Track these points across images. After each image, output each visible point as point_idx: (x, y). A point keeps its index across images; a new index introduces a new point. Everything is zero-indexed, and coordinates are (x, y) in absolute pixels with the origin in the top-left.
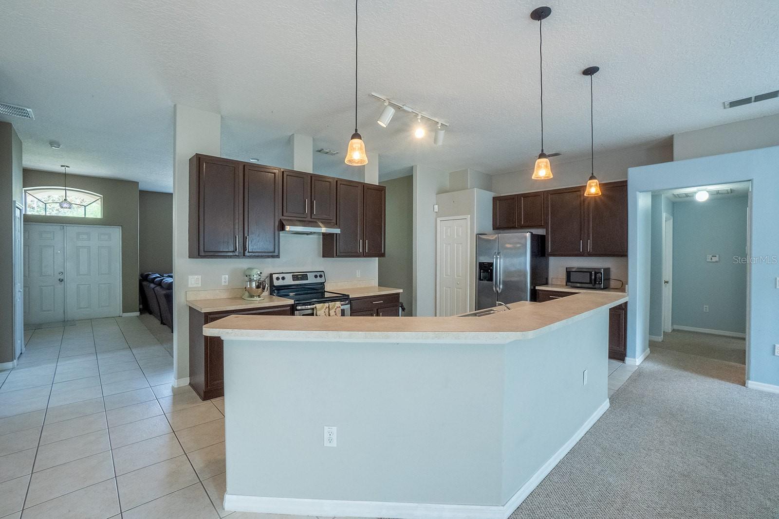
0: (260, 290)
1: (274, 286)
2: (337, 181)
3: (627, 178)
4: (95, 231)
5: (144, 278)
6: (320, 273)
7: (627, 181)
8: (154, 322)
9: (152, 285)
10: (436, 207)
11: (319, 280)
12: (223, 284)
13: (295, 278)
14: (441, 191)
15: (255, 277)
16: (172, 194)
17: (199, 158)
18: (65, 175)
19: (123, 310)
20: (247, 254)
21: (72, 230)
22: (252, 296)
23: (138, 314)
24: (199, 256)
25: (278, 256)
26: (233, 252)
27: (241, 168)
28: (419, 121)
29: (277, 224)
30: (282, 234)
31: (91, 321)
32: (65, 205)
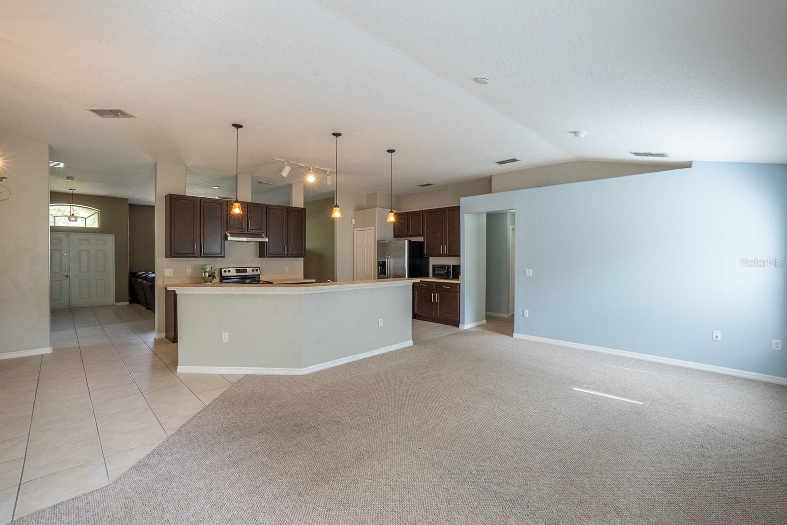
0: (211, 278)
1: (223, 276)
2: (267, 206)
3: (460, 204)
4: (93, 238)
5: (133, 275)
6: (256, 268)
7: (459, 206)
8: (142, 308)
9: (140, 280)
10: (354, 220)
11: (255, 273)
12: (188, 274)
13: (238, 271)
14: (359, 208)
15: (208, 270)
16: (154, 207)
17: (171, 197)
18: (72, 195)
19: (116, 300)
20: (202, 255)
21: (75, 237)
22: (206, 282)
23: (128, 303)
24: (172, 256)
25: (224, 257)
26: (193, 254)
27: (199, 202)
28: (311, 171)
29: (223, 236)
30: (226, 242)
31: (91, 308)
32: (73, 219)
